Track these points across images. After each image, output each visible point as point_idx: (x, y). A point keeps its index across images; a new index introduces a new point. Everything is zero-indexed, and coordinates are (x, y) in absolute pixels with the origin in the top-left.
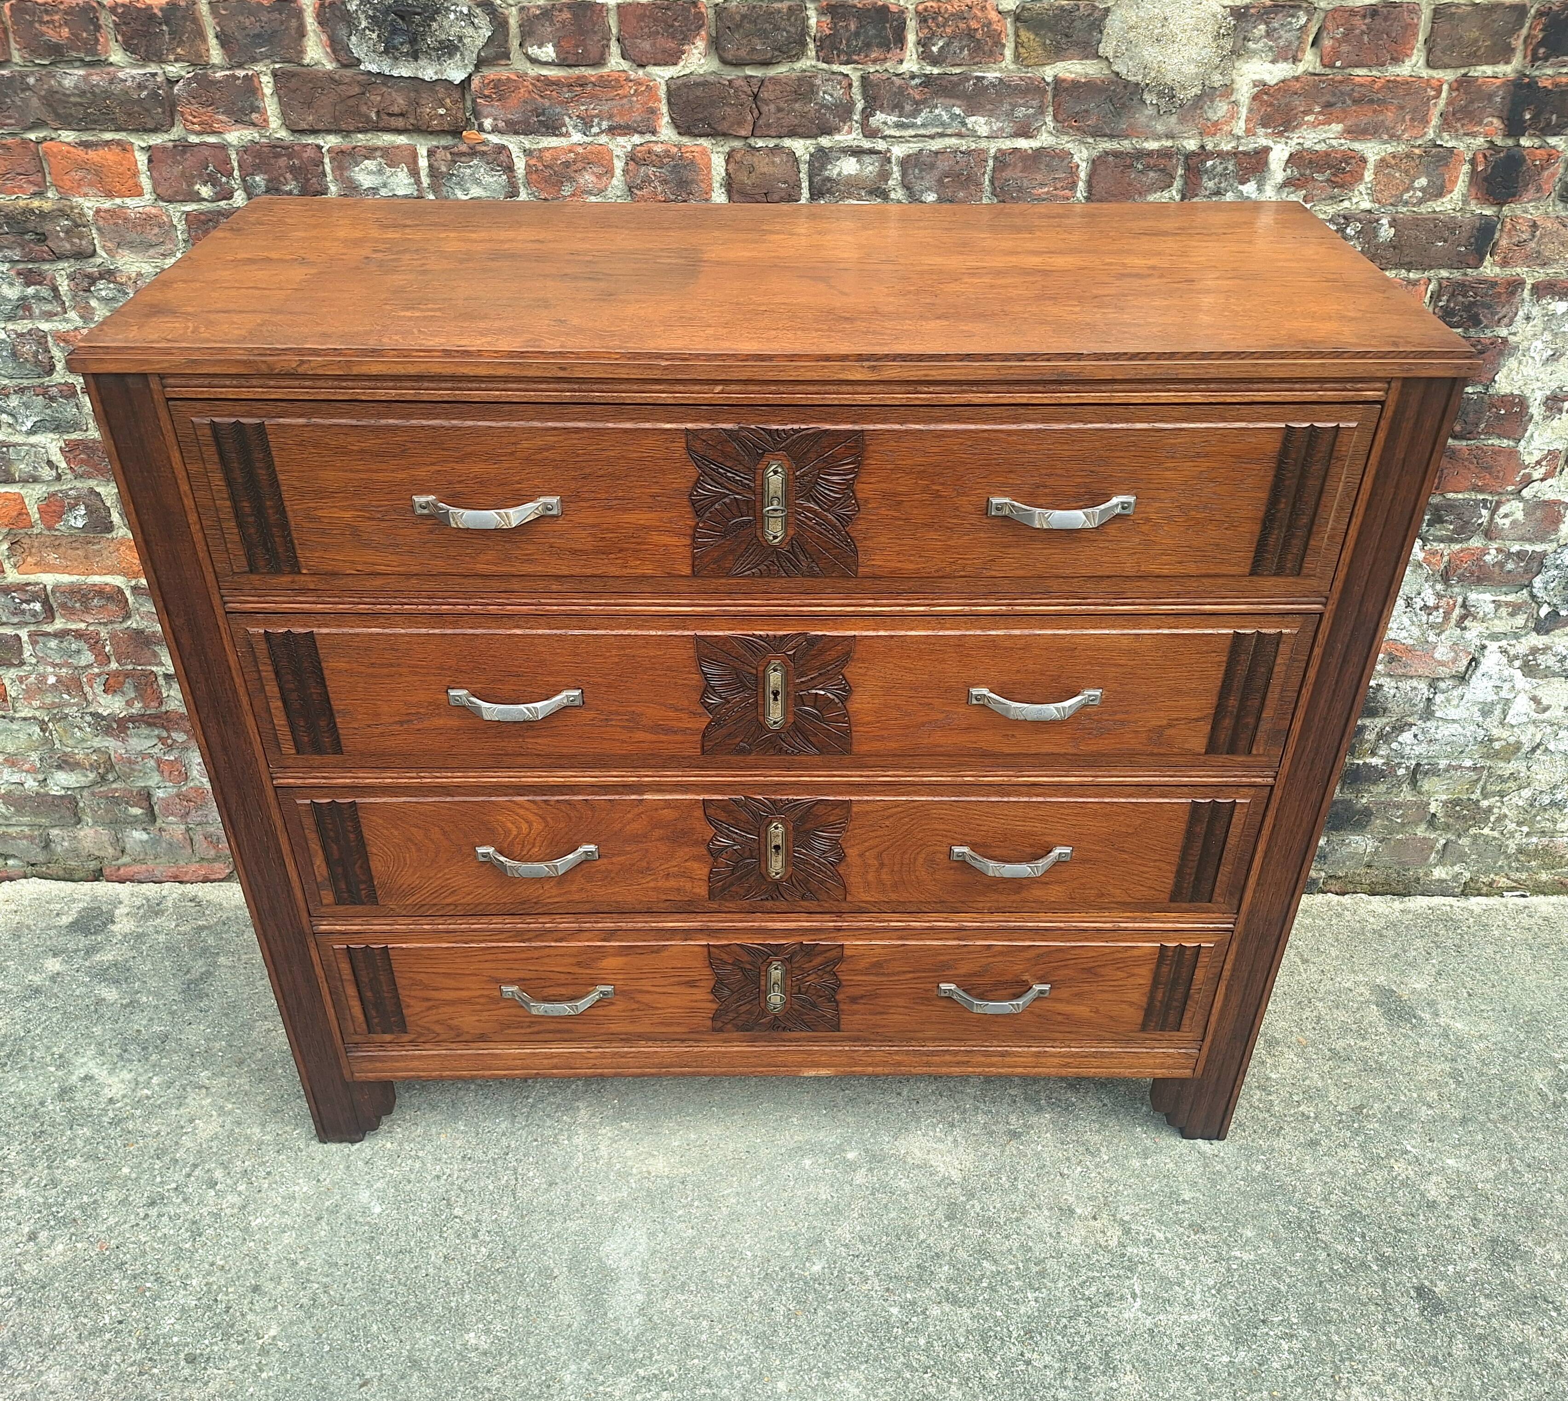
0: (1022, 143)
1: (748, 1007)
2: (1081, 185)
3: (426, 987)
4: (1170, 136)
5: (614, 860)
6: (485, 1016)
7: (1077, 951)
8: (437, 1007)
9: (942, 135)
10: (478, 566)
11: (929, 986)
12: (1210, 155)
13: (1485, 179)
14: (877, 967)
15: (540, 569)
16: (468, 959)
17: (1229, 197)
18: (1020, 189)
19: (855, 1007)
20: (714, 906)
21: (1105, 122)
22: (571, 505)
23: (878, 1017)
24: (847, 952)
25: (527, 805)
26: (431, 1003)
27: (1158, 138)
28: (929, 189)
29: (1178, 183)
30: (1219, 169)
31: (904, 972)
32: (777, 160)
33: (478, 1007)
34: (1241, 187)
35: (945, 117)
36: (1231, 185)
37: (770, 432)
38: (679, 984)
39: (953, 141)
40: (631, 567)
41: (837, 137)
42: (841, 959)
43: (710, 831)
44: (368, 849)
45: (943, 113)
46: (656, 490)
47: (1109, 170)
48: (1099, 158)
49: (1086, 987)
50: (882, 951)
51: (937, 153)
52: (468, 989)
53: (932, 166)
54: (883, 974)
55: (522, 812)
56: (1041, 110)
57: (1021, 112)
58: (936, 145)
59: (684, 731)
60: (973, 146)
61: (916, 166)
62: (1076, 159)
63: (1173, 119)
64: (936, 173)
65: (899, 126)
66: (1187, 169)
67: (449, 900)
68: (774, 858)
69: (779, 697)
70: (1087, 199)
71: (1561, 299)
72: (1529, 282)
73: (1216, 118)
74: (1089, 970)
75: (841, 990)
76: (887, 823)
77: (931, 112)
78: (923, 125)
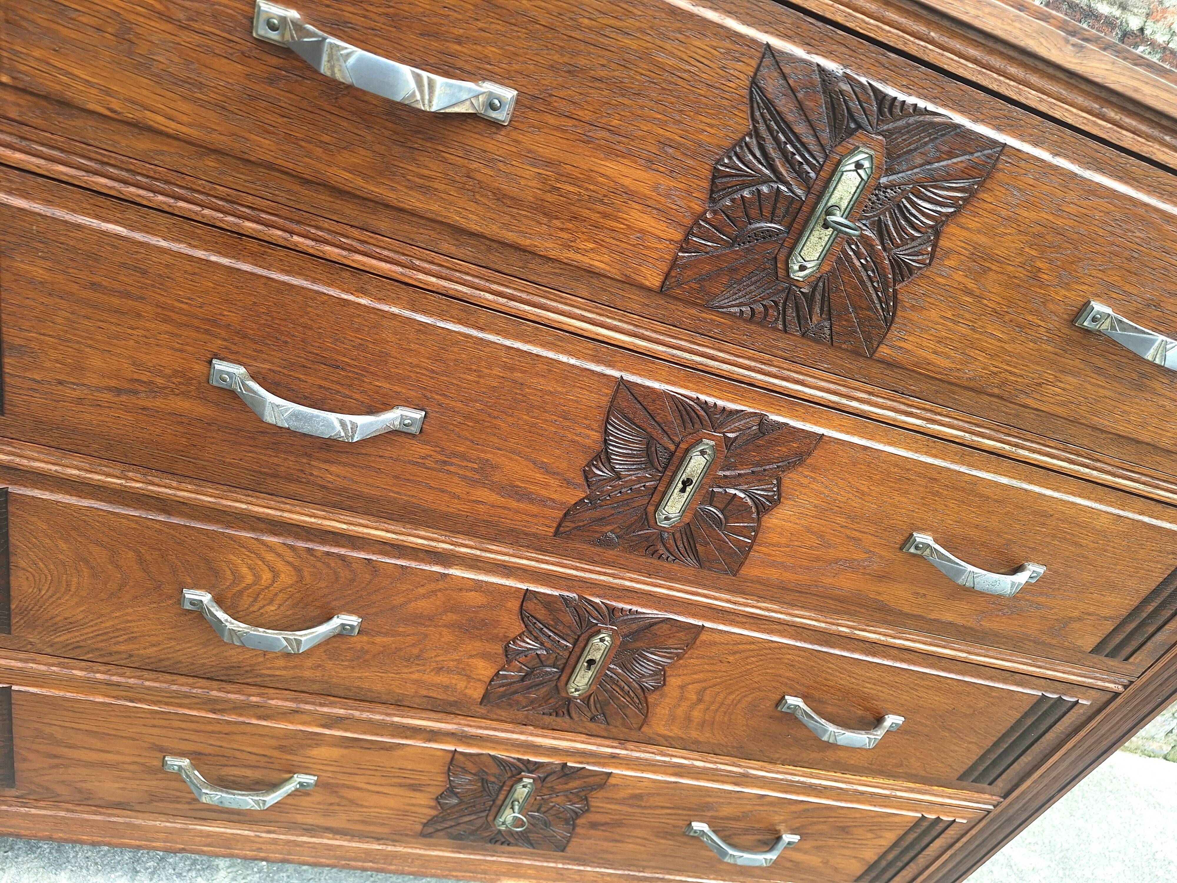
1: (473, 817)
3: (58, 743)
5: (378, 640)
6: (133, 784)
8: (66, 767)
10: (334, 170)
11: (681, 823)
14: (636, 798)
15: (435, 207)
16: (129, 720)
19: (592, 832)
20: (483, 710)
22: (530, 114)
23: (611, 844)
24: (612, 780)
25: (281, 550)
26: (57, 761)
31: (663, 807)
33: (127, 774)
37: (881, 97)
38: (401, 785)
40: (577, 251)
42: (602, 786)
43: (518, 627)
44: (13, 559)
46: (672, 133)
49: (831, 842)
50: (649, 784)
52: (118, 753)
54: (639, 806)
55: (270, 557)
59: (543, 502)
67: (123, 648)
68: (582, 672)
69: (688, 489)
74: (844, 829)
75: (587, 815)
76: (731, 659)
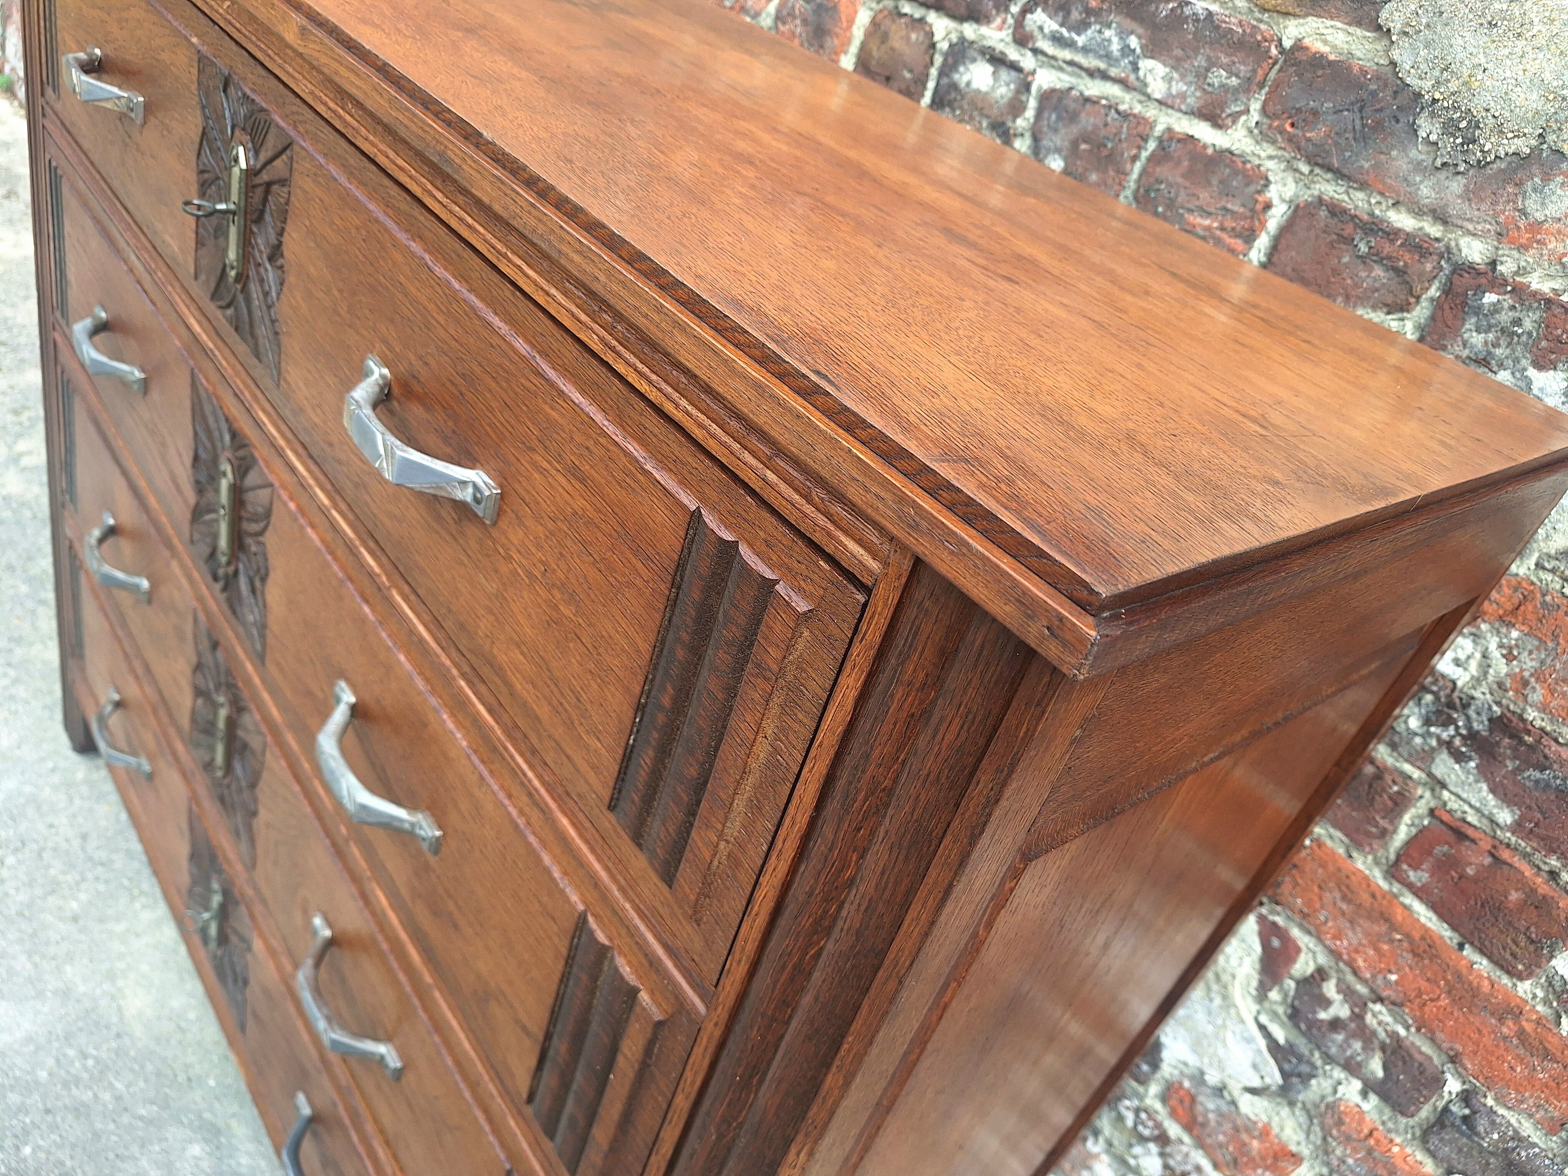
0: (1203, 132)
2: (1263, 242)
4: (1441, 217)
9: (1105, 76)
12: (1497, 283)
17: (1504, 376)
18: (1171, 204)
21: (1336, 144)
27: (1418, 211)
28: (1058, 150)
29: (1421, 312)
30: (1505, 317)
32: (913, 36)
34: (1532, 372)
35: (1115, 47)
36: (1517, 361)
39: (1113, 90)
41: (984, 30)
45: (1115, 40)
47: (1313, 233)
48: (1308, 204)
51: (1087, 100)
53: (1073, 117)
56: (1248, 86)
57: (1218, 77)
58: (1094, 88)
60: (1138, 109)
61: (1055, 109)
62: (1272, 193)
63: (1456, 186)
64: (1075, 130)
65: (1057, 39)
66: (1448, 291)
70: (1264, 266)
73: (1539, 216)
77: (1100, 32)
78: (1085, 50)
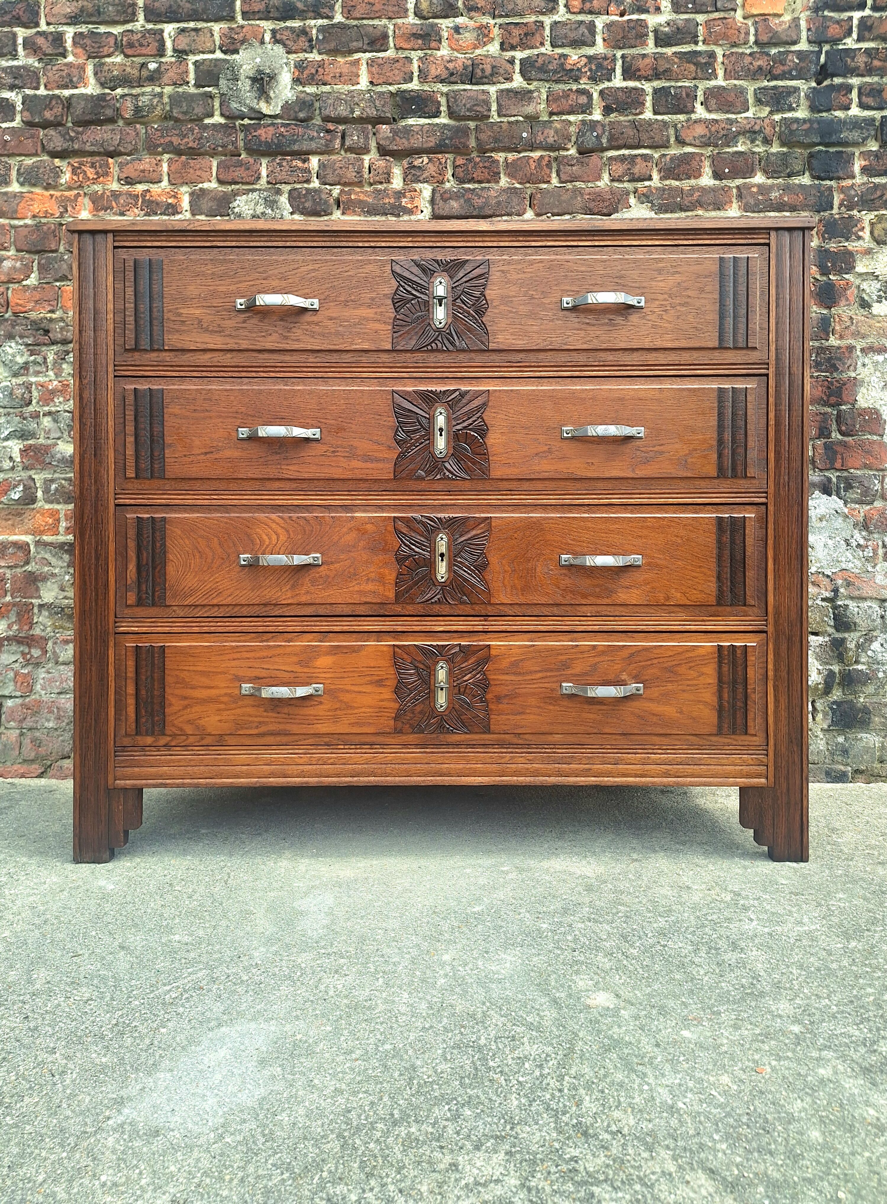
3: (187, 686)
5: (332, 566)
7: (658, 651)
8: (191, 706)
11: (554, 685)
13: (817, 294)
14: (515, 668)
19: (500, 706)
20: (398, 609)
22: (324, 307)
24: (493, 652)
25: (277, 520)
26: (186, 702)
31: (535, 672)
37: (437, 261)
38: (371, 682)
42: (489, 658)
43: (397, 543)
49: (670, 687)
50: (518, 651)
52: (217, 687)
54: (520, 674)
55: (274, 526)
59: (383, 460)
67: (215, 600)
68: (440, 564)
69: (443, 433)
71: (879, 354)
72: (858, 348)
74: (670, 670)
75: (491, 689)
76: (516, 535)
